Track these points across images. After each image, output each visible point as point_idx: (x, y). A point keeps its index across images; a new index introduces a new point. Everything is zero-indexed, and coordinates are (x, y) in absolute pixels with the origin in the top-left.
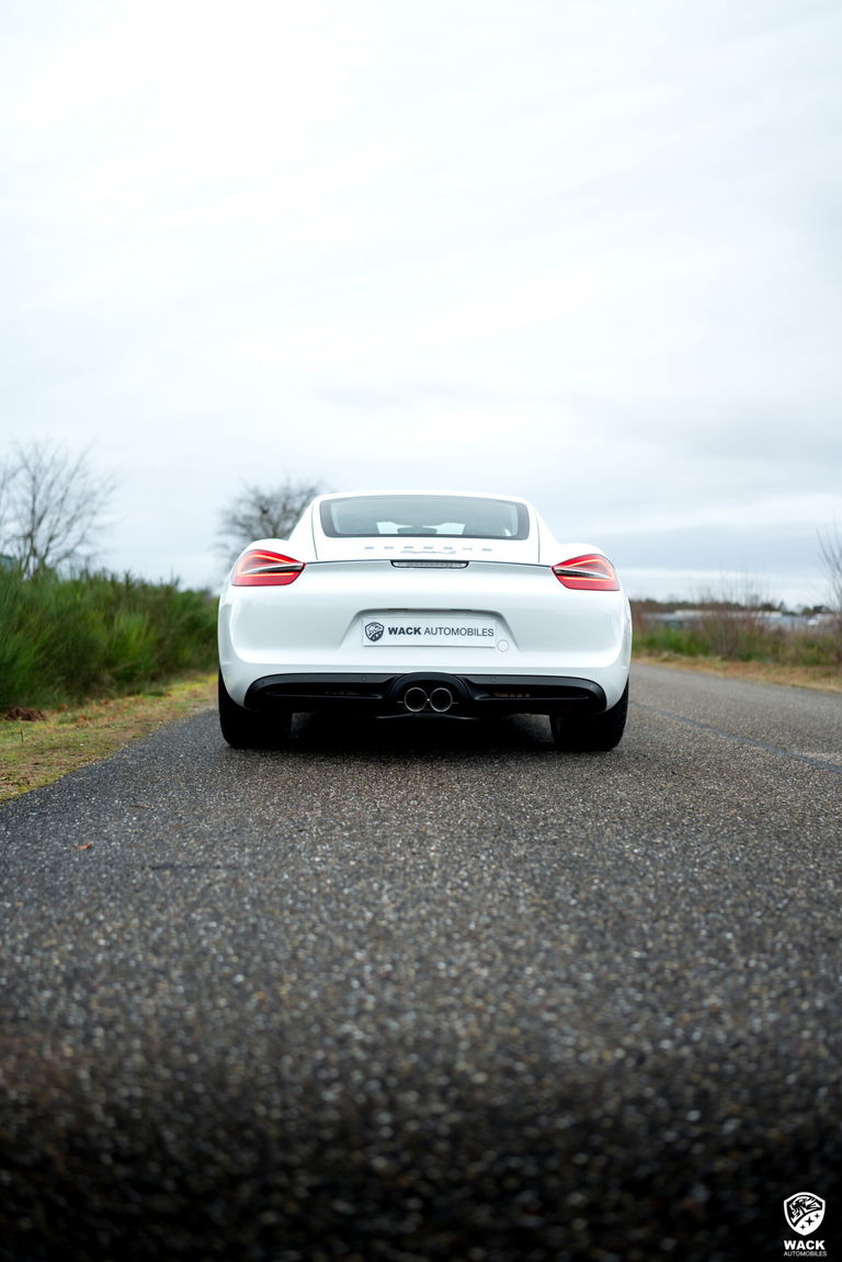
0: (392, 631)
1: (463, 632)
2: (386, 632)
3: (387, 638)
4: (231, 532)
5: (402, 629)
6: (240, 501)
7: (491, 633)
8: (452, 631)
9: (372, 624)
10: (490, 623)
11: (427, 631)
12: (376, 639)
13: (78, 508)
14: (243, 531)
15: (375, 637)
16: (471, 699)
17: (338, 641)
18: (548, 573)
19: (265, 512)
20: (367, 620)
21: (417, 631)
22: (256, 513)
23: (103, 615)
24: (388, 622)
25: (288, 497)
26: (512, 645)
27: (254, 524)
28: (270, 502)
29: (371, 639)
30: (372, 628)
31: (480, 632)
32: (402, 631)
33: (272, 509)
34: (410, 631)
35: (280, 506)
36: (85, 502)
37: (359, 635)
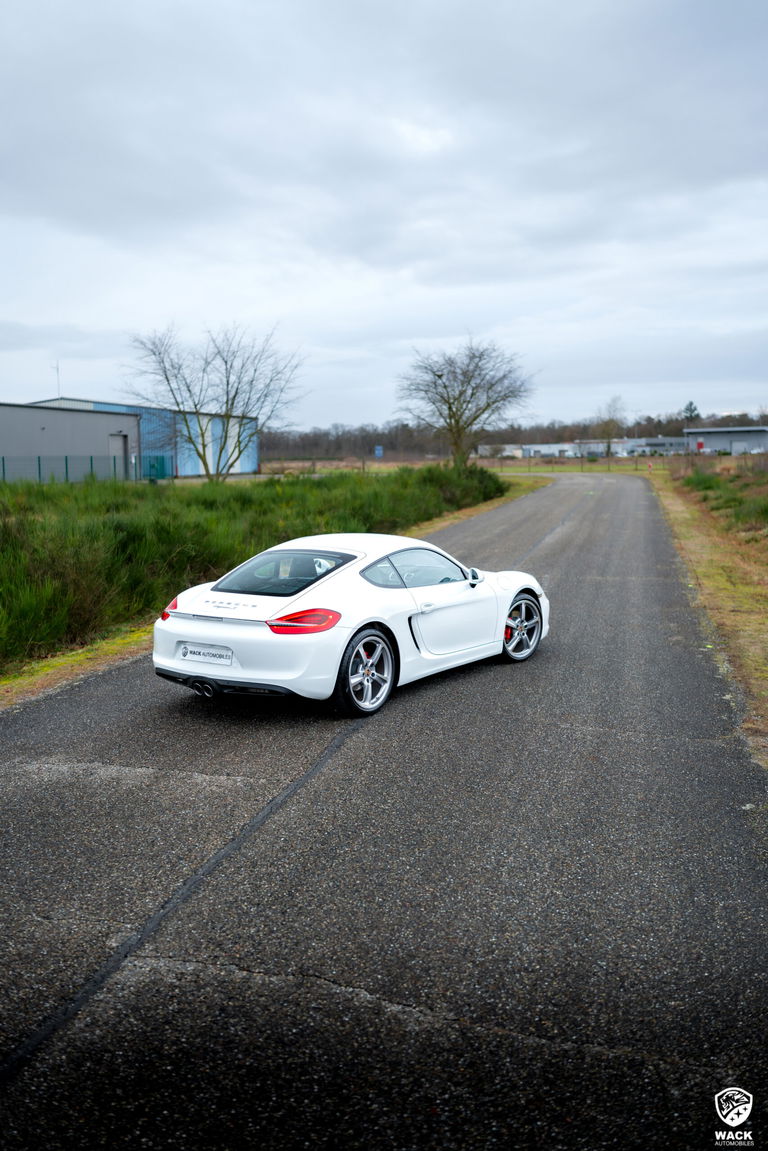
2: (189, 652)
3: (189, 656)
5: (194, 652)
11: (203, 654)
12: (185, 656)
14: (421, 394)
19: (439, 376)
20: (183, 646)
21: (199, 653)
22: (433, 378)
26: (239, 665)
31: (225, 657)
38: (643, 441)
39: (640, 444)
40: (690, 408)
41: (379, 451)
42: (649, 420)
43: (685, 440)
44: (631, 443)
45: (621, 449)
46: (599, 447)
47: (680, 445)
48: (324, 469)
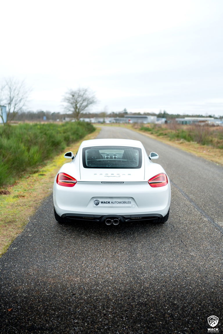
0: (102, 202)
1: (122, 203)
2: (100, 203)
3: (100, 205)
4: (64, 101)
5: (105, 202)
6: (66, 93)
7: (130, 203)
8: (119, 202)
9: (96, 200)
10: (130, 200)
11: (112, 203)
12: (97, 205)
13: (22, 96)
14: (67, 101)
15: (97, 204)
16: (125, 222)
17: (86, 205)
18: (146, 184)
19: (73, 96)
20: (95, 200)
21: (109, 202)
22: (71, 96)
23: (27, 148)
24: (101, 200)
25: (80, 91)
26: (136, 206)
27: (71, 99)
28: (75, 93)
29: (96, 205)
30: (96, 202)
31: (127, 203)
32: (105, 203)
33: (75, 95)
34: (107, 203)
35: (77, 94)
36: (25, 94)
37: (92, 204)
38: (113, 119)
39: (112, 119)
40: (125, 110)
41: (45, 118)
42: (113, 113)
43: (124, 119)
44: (110, 119)
45: (107, 120)
46: (101, 120)
47: (123, 120)
48: (31, 123)
